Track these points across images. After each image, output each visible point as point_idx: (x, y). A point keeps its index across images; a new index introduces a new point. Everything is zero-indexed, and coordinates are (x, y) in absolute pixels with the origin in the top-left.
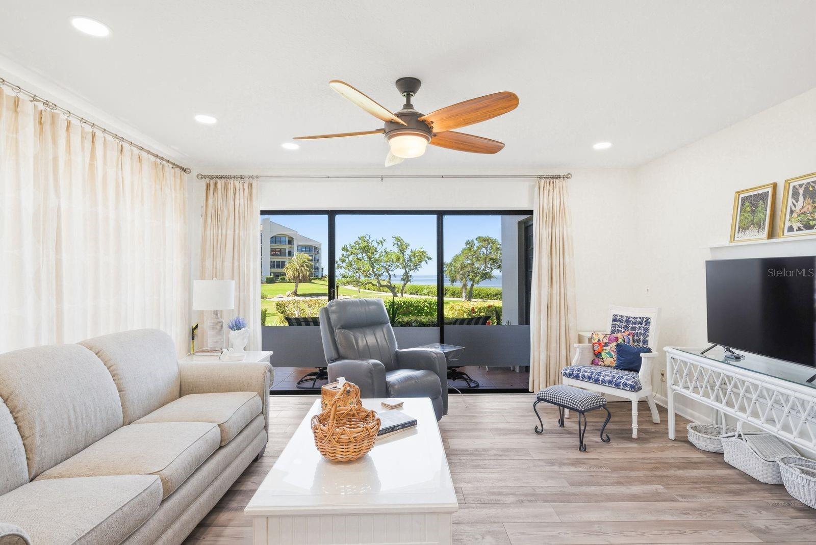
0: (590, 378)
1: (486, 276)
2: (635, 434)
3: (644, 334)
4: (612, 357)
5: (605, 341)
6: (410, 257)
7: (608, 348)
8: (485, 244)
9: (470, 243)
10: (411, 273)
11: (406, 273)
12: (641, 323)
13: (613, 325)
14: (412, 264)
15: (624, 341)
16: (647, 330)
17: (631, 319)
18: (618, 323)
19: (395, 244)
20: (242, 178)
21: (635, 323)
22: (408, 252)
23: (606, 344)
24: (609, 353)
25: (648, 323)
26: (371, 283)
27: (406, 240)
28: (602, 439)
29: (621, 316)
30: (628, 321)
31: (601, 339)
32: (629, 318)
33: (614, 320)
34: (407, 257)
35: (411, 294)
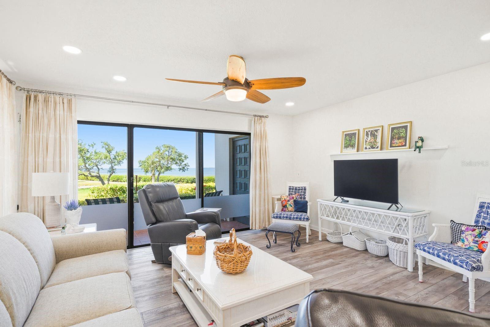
0: (287, 217)
1: (168, 169)
2: (307, 241)
3: (304, 194)
4: (292, 206)
5: (288, 199)
6: (115, 157)
7: (290, 202)
8: (167, 149)
9: (158, 148)
10: (115, 167)
11: (112, 167)
12: (302, 190)
13: (289, 191)
14: (116, 161)
15: (296, 198)
16: (305, 193)
17: (297, 188)
18: (291, 190)
19: (103, 147)
20: (60, 94)
21: (299, 190)
22: (113, 153)
23: (289, 201)
24: (290, 205)
25: (305, 189)
26: (83, 174)
27: (112, 145)
28: (297, 245)
29: (292, 187)
30: (296, 189)
31: (286, 199)
32: (296, 187)
33: (290, 189)
34: (112, 157)
35: (114, 181)
